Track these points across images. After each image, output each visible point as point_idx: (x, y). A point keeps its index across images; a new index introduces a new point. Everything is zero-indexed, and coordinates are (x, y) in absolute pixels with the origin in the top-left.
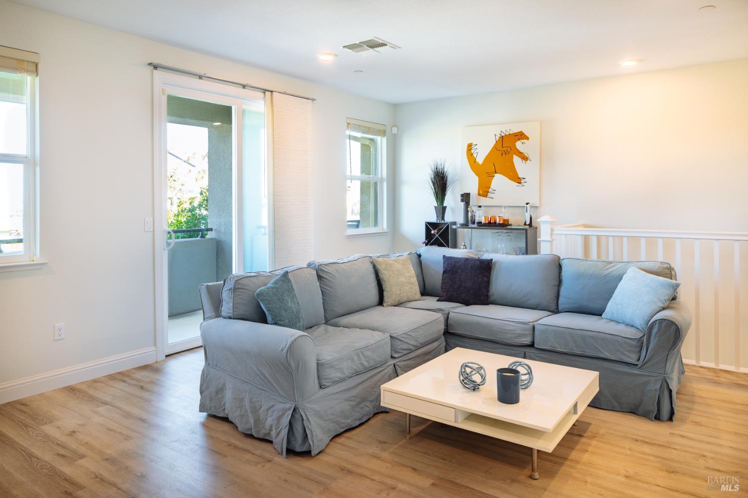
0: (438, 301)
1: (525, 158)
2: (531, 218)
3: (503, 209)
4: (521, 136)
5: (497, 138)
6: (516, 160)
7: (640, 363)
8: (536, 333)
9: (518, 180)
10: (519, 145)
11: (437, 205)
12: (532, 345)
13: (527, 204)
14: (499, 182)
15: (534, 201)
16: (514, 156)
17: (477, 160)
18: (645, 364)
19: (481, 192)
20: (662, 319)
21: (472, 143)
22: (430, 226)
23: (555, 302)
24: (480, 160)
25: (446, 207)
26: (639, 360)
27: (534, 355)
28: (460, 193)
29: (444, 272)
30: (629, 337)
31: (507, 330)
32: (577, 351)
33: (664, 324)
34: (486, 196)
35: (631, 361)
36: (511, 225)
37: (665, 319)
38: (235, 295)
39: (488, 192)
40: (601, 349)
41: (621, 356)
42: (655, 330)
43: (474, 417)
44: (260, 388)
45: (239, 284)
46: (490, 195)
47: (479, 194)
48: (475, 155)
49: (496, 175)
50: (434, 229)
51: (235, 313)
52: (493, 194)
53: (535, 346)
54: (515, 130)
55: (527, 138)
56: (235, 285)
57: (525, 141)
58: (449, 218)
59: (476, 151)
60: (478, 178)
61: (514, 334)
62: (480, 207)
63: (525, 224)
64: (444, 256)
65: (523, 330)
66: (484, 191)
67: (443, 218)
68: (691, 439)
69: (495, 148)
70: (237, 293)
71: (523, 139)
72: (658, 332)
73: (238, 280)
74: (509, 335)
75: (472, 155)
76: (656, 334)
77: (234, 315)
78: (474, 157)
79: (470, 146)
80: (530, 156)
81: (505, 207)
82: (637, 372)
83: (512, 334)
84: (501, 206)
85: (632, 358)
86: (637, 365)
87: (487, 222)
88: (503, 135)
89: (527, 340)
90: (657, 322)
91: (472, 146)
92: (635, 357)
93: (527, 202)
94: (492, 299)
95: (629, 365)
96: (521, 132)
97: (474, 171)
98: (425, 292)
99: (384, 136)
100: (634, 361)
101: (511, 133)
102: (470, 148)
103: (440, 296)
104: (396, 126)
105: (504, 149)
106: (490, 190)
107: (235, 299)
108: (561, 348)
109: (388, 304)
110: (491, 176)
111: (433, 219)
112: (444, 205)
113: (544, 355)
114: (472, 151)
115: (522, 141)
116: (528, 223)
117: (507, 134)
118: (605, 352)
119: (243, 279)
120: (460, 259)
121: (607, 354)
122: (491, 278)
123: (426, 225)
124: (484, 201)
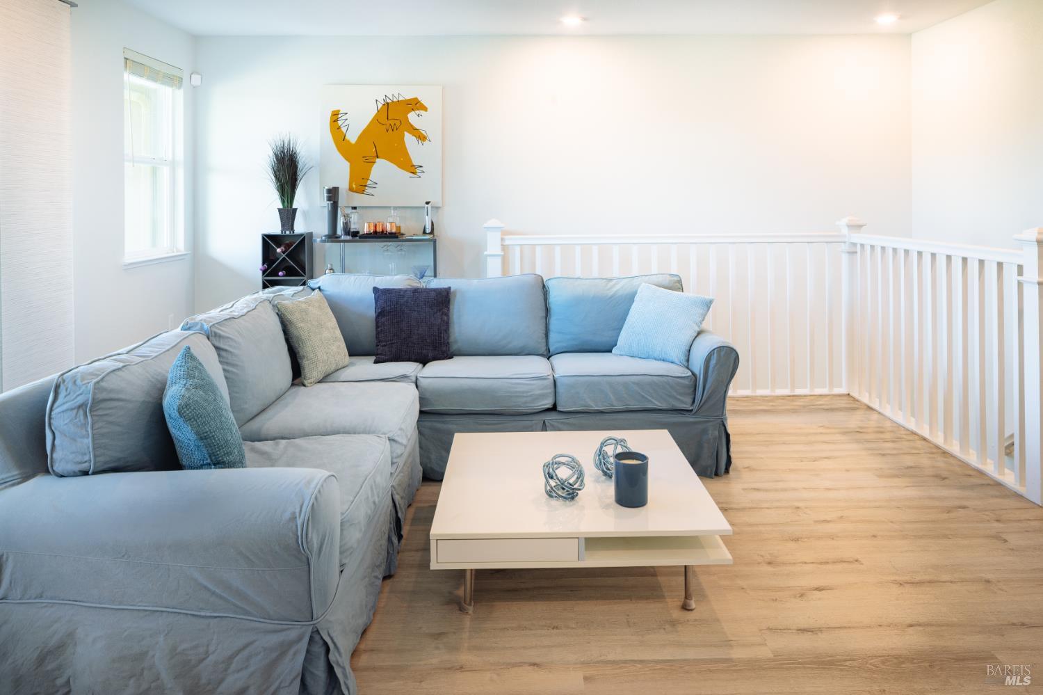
0: (376, 362)
1: (421, 137)
2: (432, 222)
3: (392, 211)
4: (415, 105)
5: (380, 106)
6: (409, 139)
7: (695, 407)
8: (560, 389)
9: (413, 169)
10: (412, 117)
11: (281, 207)
12: (554, 408)
13: (427, 203)
14: (382, 170)
15: (436, 200)
16: (406, 134)
17: (347, 137)
18: (702, 406)
19: (354, 186)
20: (720, 347)
21: (339, 111)
22: (269, 242)
23: (544, 340)
24: (352, 137)
25: (296, 209)
26: (694, 402)
27: (558, 422)
28: (326, 188)
29: (380, 314)
30: (680, 375)
31: (519, 392)
32: (619, 407)
33: (722, 353)
34: (362, 192)
35: (685, 406)
36: (403, 234)
37: (723, 347)
38: (95, 418)
39: (365, 186)
40: (650, 398)
41: (674, 403)
42: (713, 362)
43: (594, 543)
44: (208, 614)
45: (104, 390)
46: (368, 190)
47: (351, 189)
48: (344, 129)
49: (377, 160)
50: (278, 247)
51: (98, 459)
52: (372, 189)
53: (559, 408)
54: (408, 95)
55: (425, 109)
56: (94, 394)
57: (422, 112)
58: (300, 227)
59: (347, 123)
60: (349, 164)
61: (531, 396)
62: (355, 208)
63: (424, 232)
64: (375, 290)
65: (542, 389)
66: (360, 184)
67: (292, 228)
68: (766, 490)
69: (376, 120)
70: (100, 412)
71: (418, 110)
72: (716, 364)
73: (98, 382)
74: (524, 400)
75: (339, 128)
76: (714, 367)
77: (98, 464)
78: (342, 132)
79: (335, 116)
80: (430, 136)
81: (396, 208)
82: (691, 420)
83: (526, 397)
84: (389, 207)
85: (685, 403)
86: (692, 410)
87: (372, 231)
88: (388, 101)
89: (548, 403)
90: (715, 351)
91: (339, 116)
92: (689, 400)
93: (428, 201)
94: (454, 347)
95: (682, 412)
96: (416, 99)
97: (341, 153)
98: (355, 351)
99: (180, 87)
100: (688, 407)
101: (401, 99)
102: (335, 118)
103: (378, 355)
104: (198, 73)
105: (390, 122)
106: (369, 182)
107: (96, 426)
108: (597, 406)
109: (312, 380)
110: (370, 161)
111: (276, 228)
112: (294, 207)
113: (572, 420)
114: (340, 123)
115: (418, 112)
116: (428, 231)
117: (395, 100)
118: (654, 401)
119: (107, 378)
120: (406, 291)
121: (656, 403)
122: (451, 316)
123: (263, 238)
124: (358, 200)
